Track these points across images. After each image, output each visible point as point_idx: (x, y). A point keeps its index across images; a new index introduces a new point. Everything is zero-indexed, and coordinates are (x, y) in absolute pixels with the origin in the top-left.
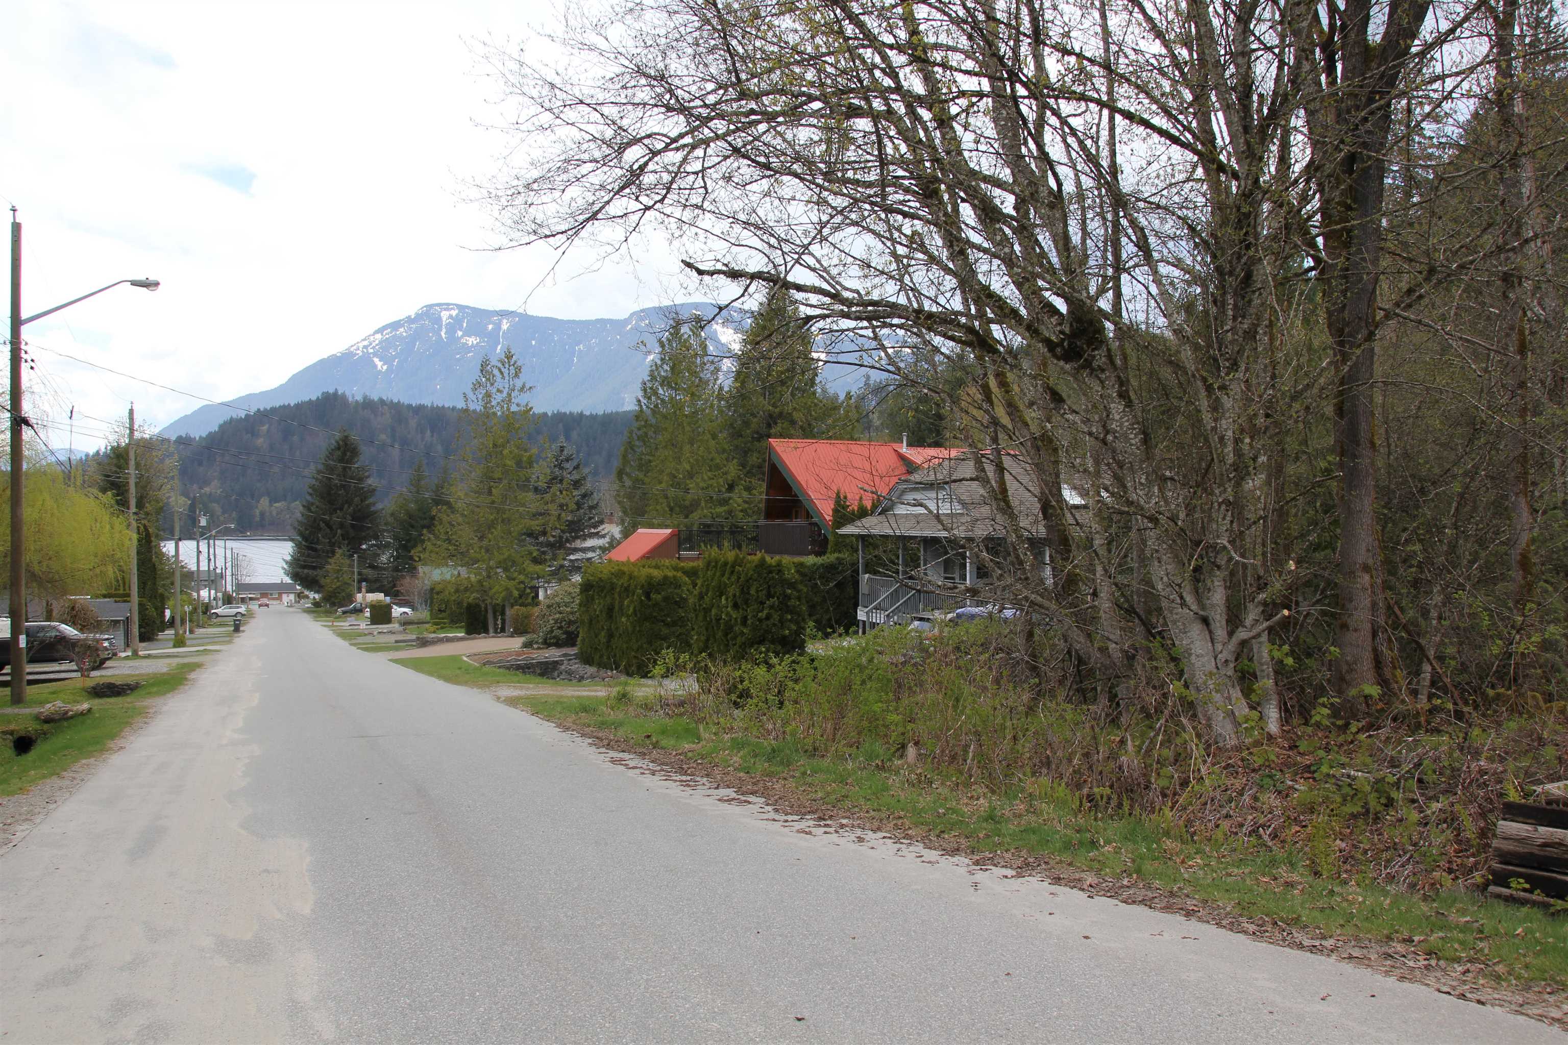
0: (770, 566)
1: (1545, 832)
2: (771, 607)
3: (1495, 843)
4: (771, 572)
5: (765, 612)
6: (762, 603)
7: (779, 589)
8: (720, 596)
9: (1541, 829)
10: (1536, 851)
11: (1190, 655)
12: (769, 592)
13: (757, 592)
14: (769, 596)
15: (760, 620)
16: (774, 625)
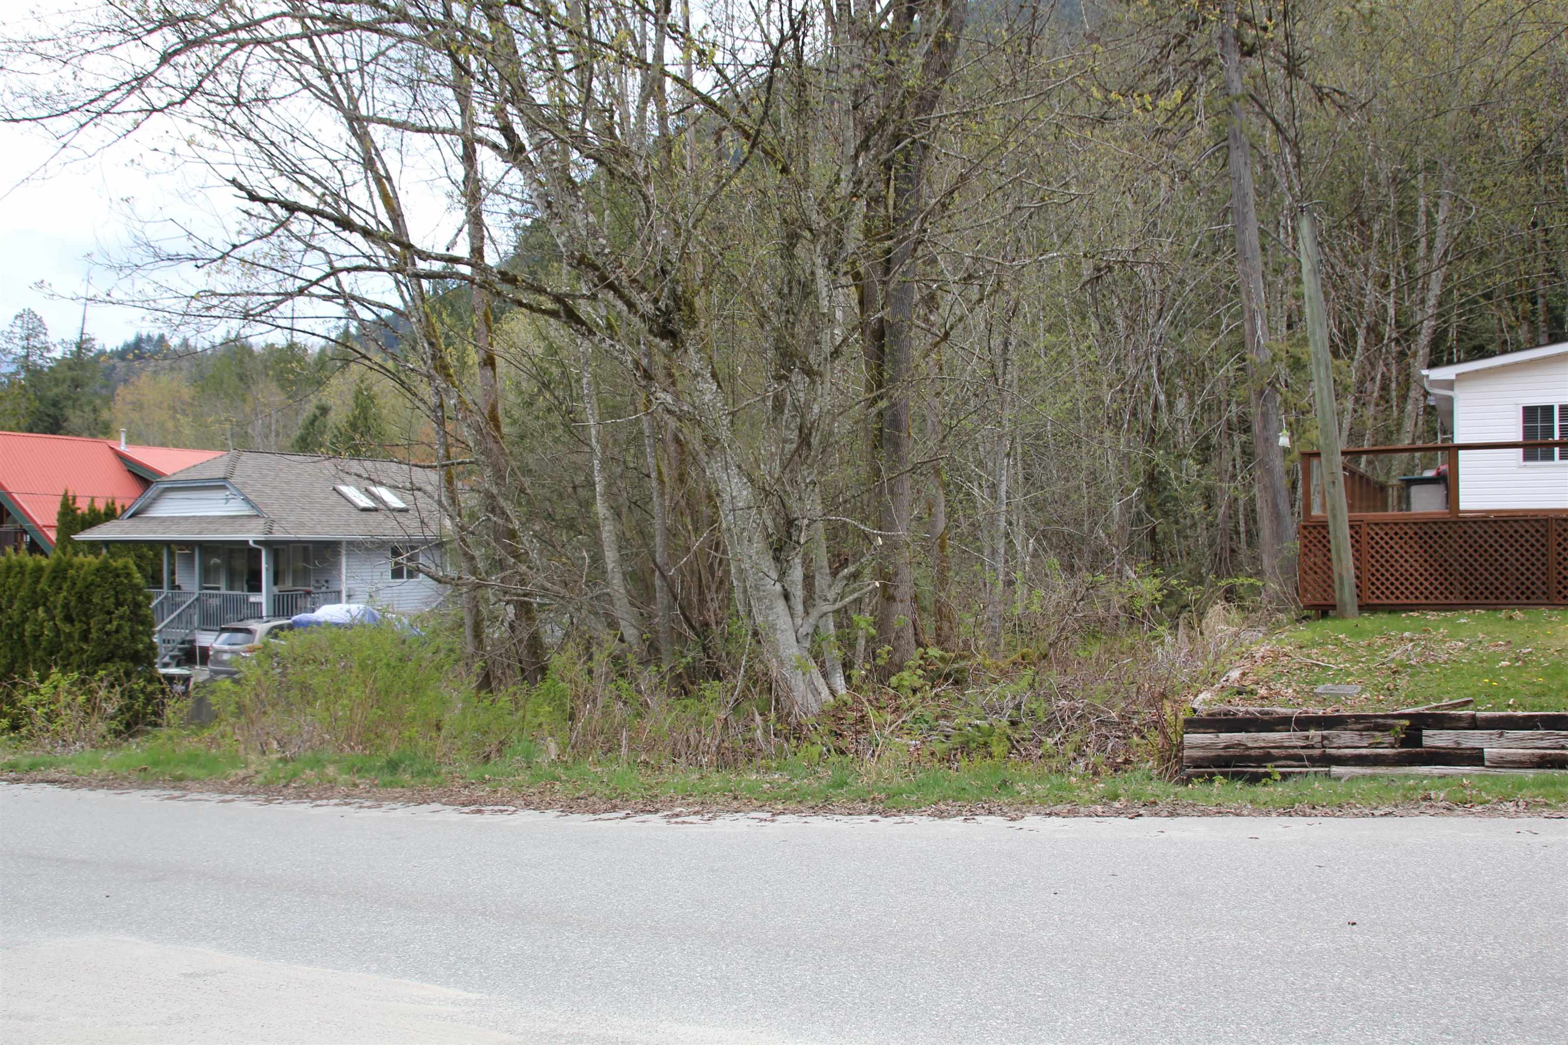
0: (116, 569)
1: (1225, 737)
2: (121, 617)
3: (1186, 753)
4: (118, 576)
5: (115, 623)
6: (110, 613)
7: (129, 596)
8: (36, 607)
9: (1222, 735)
10: (1222, 753)
11: (775, 630)
12: (117, 598)
13: (103, 599)
14: (118, 604)
15: (108, 634)
16: (126, 638)
